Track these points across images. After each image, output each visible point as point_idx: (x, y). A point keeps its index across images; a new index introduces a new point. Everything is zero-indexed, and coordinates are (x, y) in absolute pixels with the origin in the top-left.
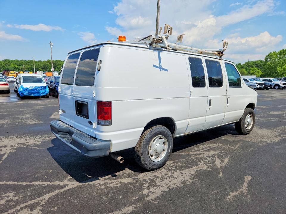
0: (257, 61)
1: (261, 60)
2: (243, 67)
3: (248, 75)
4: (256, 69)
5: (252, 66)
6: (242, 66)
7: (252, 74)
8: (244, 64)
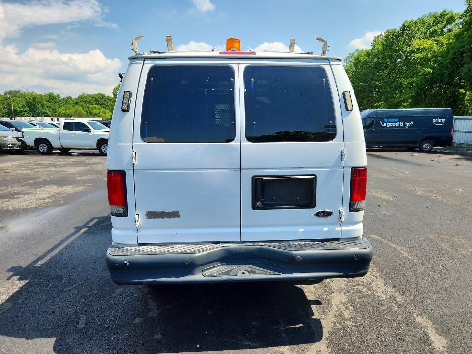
0: (96, 95)
1: (102, 93)
2: (76, 103)
3: (87, 116)
4: (98, 106)
5: (90, 102)
6: (75, 101)
7: (95, 115)
8: (76, 99)
